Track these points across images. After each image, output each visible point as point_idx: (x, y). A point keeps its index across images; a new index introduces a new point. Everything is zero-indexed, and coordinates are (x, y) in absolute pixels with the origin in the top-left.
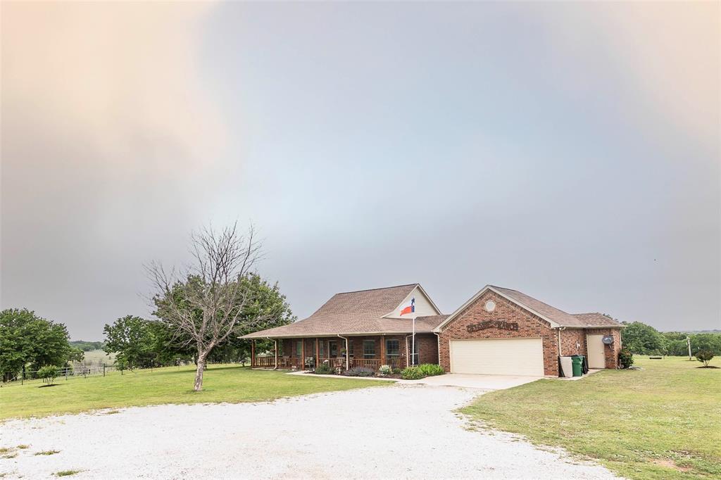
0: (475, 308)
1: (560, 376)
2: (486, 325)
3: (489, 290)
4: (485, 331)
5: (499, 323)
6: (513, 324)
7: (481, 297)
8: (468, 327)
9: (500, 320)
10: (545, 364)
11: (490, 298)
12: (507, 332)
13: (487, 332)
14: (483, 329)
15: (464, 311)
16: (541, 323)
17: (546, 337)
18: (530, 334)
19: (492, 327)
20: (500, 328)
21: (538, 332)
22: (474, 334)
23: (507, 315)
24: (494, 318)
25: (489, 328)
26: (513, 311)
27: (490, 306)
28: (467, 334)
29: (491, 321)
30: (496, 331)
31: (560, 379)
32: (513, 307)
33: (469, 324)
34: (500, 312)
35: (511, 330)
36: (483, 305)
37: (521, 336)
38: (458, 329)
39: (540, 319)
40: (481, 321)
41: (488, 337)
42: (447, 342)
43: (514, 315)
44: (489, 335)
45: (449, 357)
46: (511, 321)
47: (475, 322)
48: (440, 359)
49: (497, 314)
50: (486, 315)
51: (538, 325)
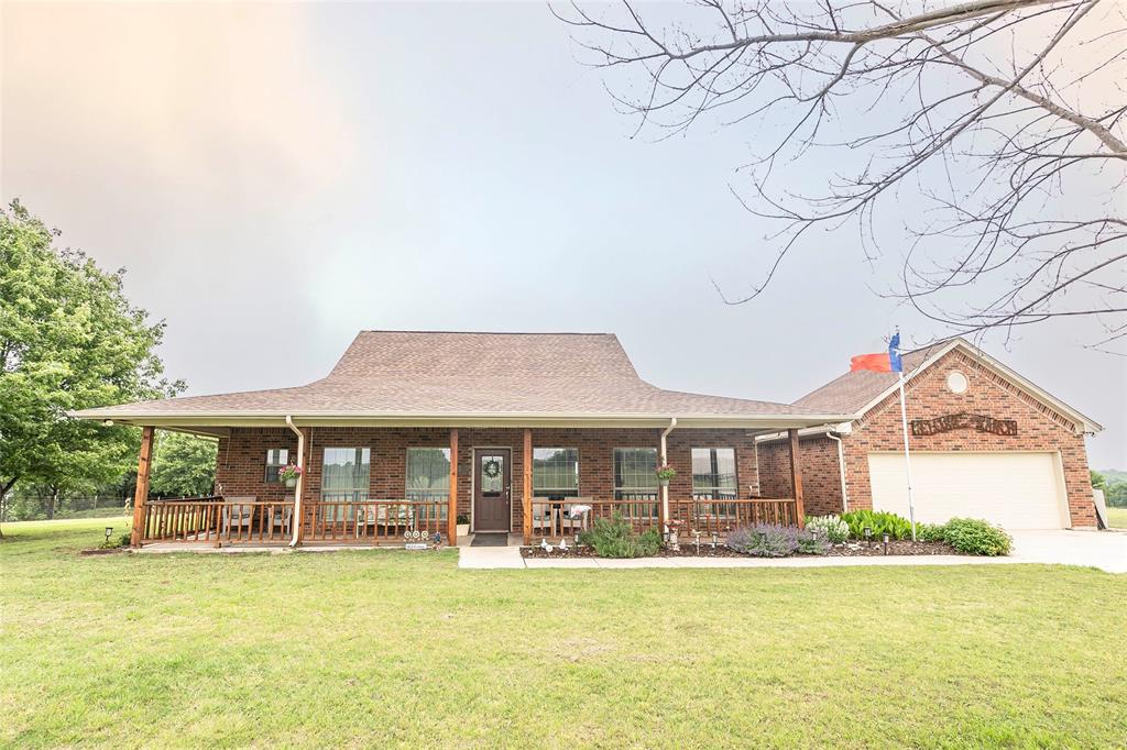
0: (926, 384)
1: (1100, 529)
2: (950, 423)
4: (950, 435)
5: (979, 419)
6: (1007, 423)
7: (937, 363)
8: (914, 424)
9: (980, 413)
10: (1071, 504)
11: (956, 366)
12: (996, 439)
13: (955, 437)
14: (945, 430)
16: (1057, 422)
17: (1068, 452)
18: (1038, 445)
19: (964, 427)
20: (980, 429)
21: (1054, 441)
22: (927, 441)
23: (992, 404)
24: (966, 408)
25: (959, 428)
26: (1004, 397)
27: (957, 383)
28: (910, 440)
29: (961, 415)
30: (972, 434)
32: (1003, 389)
33: (913, 417)
34: (978, 396)
35: (1004, 434)
36: (942, 379)
37: (1023, 448)
38: (890, 429)
39: (1056, 416)
40: (940, 414)
41: (957, 448)
42: (862, 457)
43: (1006, 405)
44: (959, 444)
45: (869, 494)
46: (1001, 417)
47: (927, 415)
48: (845, 498)
49: (971, 399)
50: (950, 402)
51: (1052, 426)
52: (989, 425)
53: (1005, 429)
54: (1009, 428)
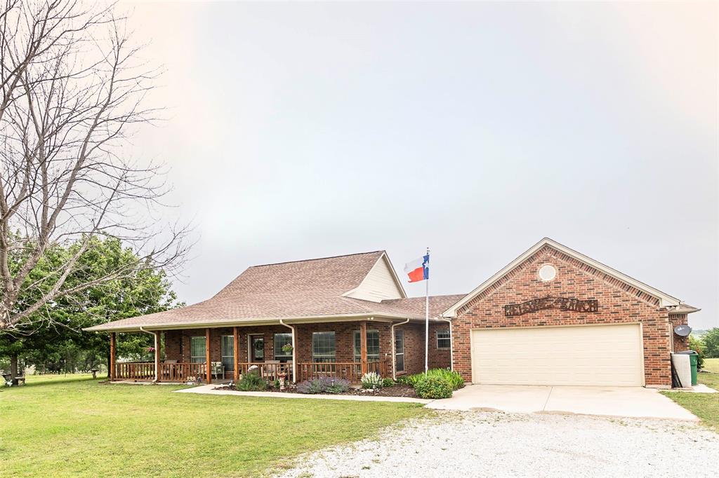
0: (519, 276)
1: (674, 386)
2: (539, 305)
3: (546, 247)
4: (537, 314)
5: (563, 301)
6: (589, 302)
7: (531, 259)
8: (506, 307)
9: (565, 296)
10: (646, 366)
11: (547, 260)
12: (578, 315)
13: (541, 315)
14: (533, 311)
15: (499, 282)
16: (640, 299)
17: (650, 322)
18: (618, 318)
19: (550, 307)
20: (564, 309)
21: (635, 315)
22: (517, 320)
23: (577, 288)
24: (553, 292)
25: (545, 308)
26: (589, 281)
27: (547, 273)
28: (503, 319)
29: (548, 298)
30: (557, 313)
31: (677, 390)
32: (589, 275)
33: (507, 303)
34: (565, 282)
35: (586, 311)
36: (534, 271)
37: (603, 322)
38: (488, 312)
39: (640, 293)
40: (530, 298)
41: (542, 324)
42: (466, 333)
43: (591, 287)
44: (544, 320)
45: (469, 358)
46: (585, 297)
47: (519, 300)
48: (452, 361)
49: (559, 285)
50: (540, 288)
51: (636, 302)
52: (572, 304)
53: (587, 307)
54: (591, 306)
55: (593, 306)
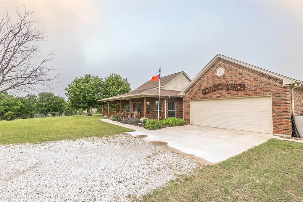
0: (209, 75)
2: (217, 88)
3: (219, 59)
4: (216, 92)
5: (227, 85)
6: (240, 85)
7: (213, 66)
8: (203, 90)
9: (228, 83)
10: (274, 122)
11: (220, 66)
12: (234, 92)
13: (217, 93)
14: (214, 91)
15: (200, 79)
16: (270, 81)
17: (276, 95)
18: (257, 93)
19: (221, 89)
20: (228, 89)
21: (267, 91)
22: (207, 96)
23: (235, 78)
24: (223, 81)
25: (219, 90)
26: (241, 74)
27: (220, 72)
28: (202, 96)
29: (220, 84)
30: (224, 92)
31: (294, 140)
32: (241, 70)
33: (203, 88)
34: (228, 75)
35: (239, 90)
36: (215, 72)
37: (248, 96)
38: (196, 93)
39: (270, 78)
40: (213, 85)
41: (218, 97)
42: (188, 102)
43: (241, 77)
44: (218, 96)
45: (189, 113)
46: (238, 82)
47: (208, 86)
48: (183, 114)
49: (225, 77)
50: (217, 80)
51: (267, 83)
52: (232, 87)
53: (239, 88)
54: (241, 87)
55: (242, 87)
